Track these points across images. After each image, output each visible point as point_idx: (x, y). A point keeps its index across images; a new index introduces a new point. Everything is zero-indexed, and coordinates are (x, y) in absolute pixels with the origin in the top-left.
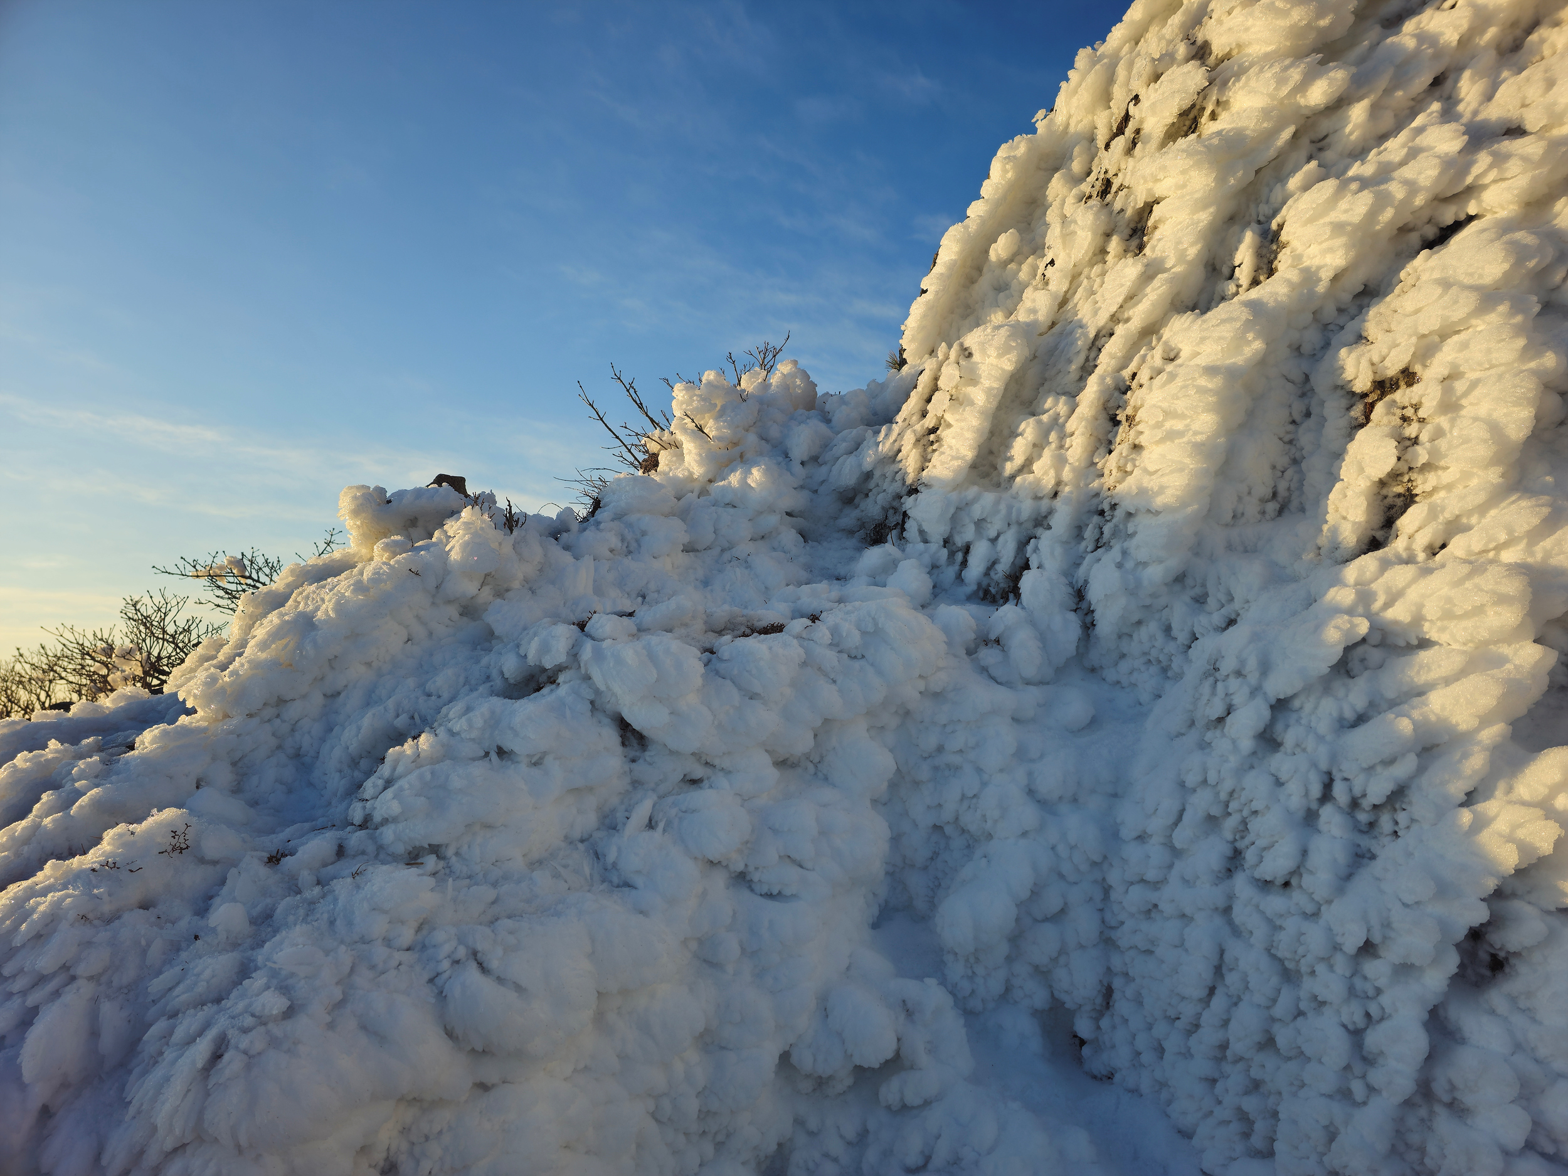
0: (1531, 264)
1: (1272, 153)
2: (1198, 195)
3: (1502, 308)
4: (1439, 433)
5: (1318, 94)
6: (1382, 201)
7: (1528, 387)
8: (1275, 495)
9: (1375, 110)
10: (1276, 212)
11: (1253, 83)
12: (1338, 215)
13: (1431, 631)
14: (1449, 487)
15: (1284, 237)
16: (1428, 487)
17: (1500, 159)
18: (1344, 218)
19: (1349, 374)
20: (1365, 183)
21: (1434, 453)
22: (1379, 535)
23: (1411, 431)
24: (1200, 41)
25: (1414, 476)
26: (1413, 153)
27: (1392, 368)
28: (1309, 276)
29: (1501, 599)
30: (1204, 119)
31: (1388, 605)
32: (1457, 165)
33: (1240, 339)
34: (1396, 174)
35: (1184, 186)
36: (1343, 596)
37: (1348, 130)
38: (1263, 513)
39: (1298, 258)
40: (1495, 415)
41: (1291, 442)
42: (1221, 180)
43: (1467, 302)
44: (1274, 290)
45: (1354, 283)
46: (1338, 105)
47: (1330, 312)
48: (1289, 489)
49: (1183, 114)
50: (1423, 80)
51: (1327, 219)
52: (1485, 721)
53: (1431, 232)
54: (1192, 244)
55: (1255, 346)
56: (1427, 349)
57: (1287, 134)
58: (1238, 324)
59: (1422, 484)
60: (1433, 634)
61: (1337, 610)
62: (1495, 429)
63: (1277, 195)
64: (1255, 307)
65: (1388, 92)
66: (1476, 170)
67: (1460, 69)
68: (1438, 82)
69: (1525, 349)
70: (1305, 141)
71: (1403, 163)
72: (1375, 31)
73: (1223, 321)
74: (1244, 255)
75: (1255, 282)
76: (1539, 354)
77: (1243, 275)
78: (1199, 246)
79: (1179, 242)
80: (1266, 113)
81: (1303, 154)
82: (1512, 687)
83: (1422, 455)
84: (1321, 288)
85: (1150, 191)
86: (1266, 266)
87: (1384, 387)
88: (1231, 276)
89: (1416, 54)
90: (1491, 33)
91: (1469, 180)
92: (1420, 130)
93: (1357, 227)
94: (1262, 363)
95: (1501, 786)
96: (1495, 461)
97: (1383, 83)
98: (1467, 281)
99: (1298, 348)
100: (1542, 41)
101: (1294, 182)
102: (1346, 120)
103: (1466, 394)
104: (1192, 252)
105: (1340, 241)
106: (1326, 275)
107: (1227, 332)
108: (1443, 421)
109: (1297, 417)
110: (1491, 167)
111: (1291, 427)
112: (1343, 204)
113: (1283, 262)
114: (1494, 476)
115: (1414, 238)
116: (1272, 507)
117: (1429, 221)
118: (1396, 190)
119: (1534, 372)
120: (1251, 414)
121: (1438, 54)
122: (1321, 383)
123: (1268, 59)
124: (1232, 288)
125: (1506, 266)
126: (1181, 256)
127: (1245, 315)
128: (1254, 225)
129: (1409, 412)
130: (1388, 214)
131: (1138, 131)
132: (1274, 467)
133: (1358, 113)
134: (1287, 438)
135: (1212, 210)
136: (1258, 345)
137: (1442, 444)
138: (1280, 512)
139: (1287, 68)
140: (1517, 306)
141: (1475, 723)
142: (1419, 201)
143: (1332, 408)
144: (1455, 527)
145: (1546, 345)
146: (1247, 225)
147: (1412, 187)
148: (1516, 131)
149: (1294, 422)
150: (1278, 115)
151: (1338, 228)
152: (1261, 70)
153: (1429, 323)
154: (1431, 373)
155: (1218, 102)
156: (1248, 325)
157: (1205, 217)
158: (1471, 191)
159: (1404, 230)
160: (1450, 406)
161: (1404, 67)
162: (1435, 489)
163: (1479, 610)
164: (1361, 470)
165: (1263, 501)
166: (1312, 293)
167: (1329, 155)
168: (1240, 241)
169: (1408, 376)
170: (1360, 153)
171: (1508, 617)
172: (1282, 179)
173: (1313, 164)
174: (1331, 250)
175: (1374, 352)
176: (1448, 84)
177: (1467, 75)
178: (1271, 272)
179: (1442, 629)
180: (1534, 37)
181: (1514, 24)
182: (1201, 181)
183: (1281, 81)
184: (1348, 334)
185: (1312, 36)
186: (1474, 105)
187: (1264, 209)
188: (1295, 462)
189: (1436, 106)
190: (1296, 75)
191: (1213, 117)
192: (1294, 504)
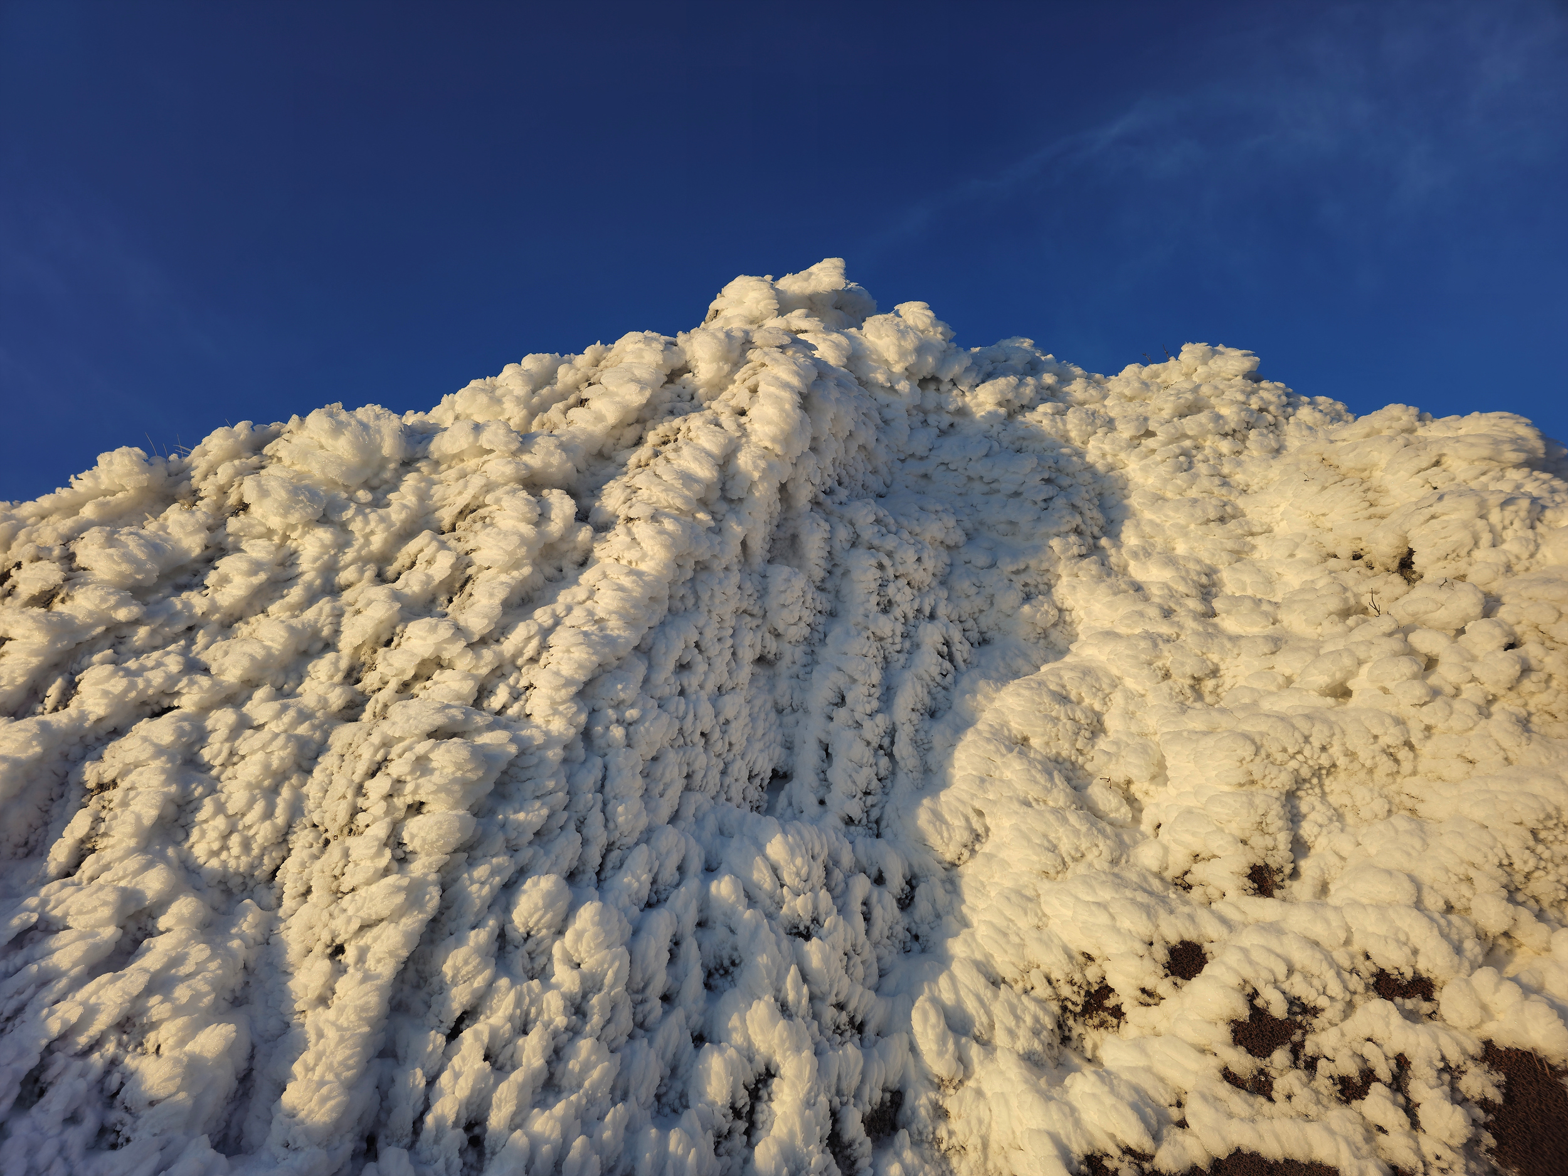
0: (184, 740)
1: (88, 637)
2: (35, 647)
3: (163, 759)
4: (115, 817)
5: (122, 615)
6: (132, 686)
7: (158, 800)
8: (26, 843)
9: (153, 633)
10: (81, 671)
11: (89, 593)
12: (107, 686)
13: (70, 922)
14: (113, 847)
15: (79, 688)
16: (102, 846)
17: (192, 683)
18: (111, 689)
19: (86, 778)
20: (128, 673)
21: (109, 828)
22: (71, 871)
23: (103, 814)
24: (71, 550)
25: (97, 839)
26: (159, 665)
27: (107, 778)
28: (83, 716)
29: (105, 903)
30: (56, 600)
31: (55, 907)
32: (173, 679)
33: (28, 744)
34: (145, 674)
35: (28, 638)
36: (32, 902)
37: (135, 638)
38: (15, 854)
39: (82, 703)
40: (143, 812)
41: (47, 812)
42: (53, 642)
43: (149, 750)
44: (61, 719)
45: (110, 725)
46: (136, 623)
47: (90, 739)
48: (37, 841)
49: (43, 593)
50: (180, 627)
51: (100, 687)
52: (75, 965)
53: (157, 709)
54: (21, 676)
55: (36, 749)
56: (125, 772)
57: (100, 629)
58: (29, 734)
59: (101, 843)
60: (71, 924)
61: (27, 909)
62: (138, 818)
63: (85, 661)
64: (45, 727)
65: (162, 626)
66: (180, 685)
67: (201, 627)
68: (190, 629)
69: (166, 780)
70: (112, 636)
71: (152, 669)
72: (168, 590)
73: (21, 730)
74: (53, 692)
75: (55, 709)
76: (170, 785)
77: (49, 703)
78: (25, 678)
79: (13, 672)
80: (90, 613)
81: (108, 643)
82: (95, 947)
83: (102, 828)
84: (87, 725)
85: (6, 631)
86: (63, 702)
87: (102, 787)
88: (42, 702)
89: (180, 613)
90: (217, 616)
91: (176, 689)
92: (168, 653)
93: (116, 696)
94: (39, 760)
95: (70, 996)
96: (133, 836)
97: (160, 620)
98: (156, 741)
99: (67, 756)
100: (239, 628)
101: (96, 658)
102: (136, 633)
103: (133, 799)
104: (20, 680)
105: (105, 701)
106: (92, 718)
107: (21, 737)
108: (118, 811)
109: (54, 797)
110: (187, 685)
111: (49, 803)
112: (113, 681)
113: (74, 703)
114: (132, 843)
115: (148, 709)
116: (21, 851)
117: (157, 703)
118: (140, 683)
119: (164, 793)
120: (24, 790)
121: (192, 616)
122: (72, 779)
123: (102, 584)
124: (40, 709)
125: (172, 738)
126: (12, 680)
127: (35, 729)
128: (67, 675)
129: (106, 804)
130: (133, 694)
131: (14, 587)
132: (30, 826)
133: (143, 632)
134: (44, 809)
135: (41, 658)
136: (38, 749)
137: (114, 823)
138: (27, 855)
139: (109, 594)
140: (172, 759)
141: (70, 965)
142: (150, 692)
143: (74, 795)
144: (107, 867)
145: (176, 781)
146: (61, 674)
147: (148, 682)
148: (206, 671)
149: (52, 800)
150: (99, 618)
151: (106, 693)
152: (96, 589)
153: (130, 758)
154: (123, 784)
155: (68, 595)
156: (35, 737)
157: (35, 661)
158: (178, 694)
159: (144, 703)
160: (125, 804)
161: (173, 617)
162: (105, 848)
163: (95, 909)
164: (72, 833)
165: (17, 846)
166: (81, 725)
167: (122, 648)
168: (54, 682)
169: (114, 784)
170: (138, 653)
171: (105, 912)
172: (91, 653)
173: (111, 651)
174: (98, 704)
175: (101, 767)
176: (194, 632)
177: (201, 632)
178: (66, 706)
179: (75, 920)
180: (236, 625)
181: (231, 615)
182: (39, 639)
183: (103, 600)
184: (95, 754)
185: (131, 581)
186: (199, 649)
187: (76, 667)
188: (46, 824)
189: (182, 643)
190: (112, 600)
191: (63, 601)
192: (38, 850)
